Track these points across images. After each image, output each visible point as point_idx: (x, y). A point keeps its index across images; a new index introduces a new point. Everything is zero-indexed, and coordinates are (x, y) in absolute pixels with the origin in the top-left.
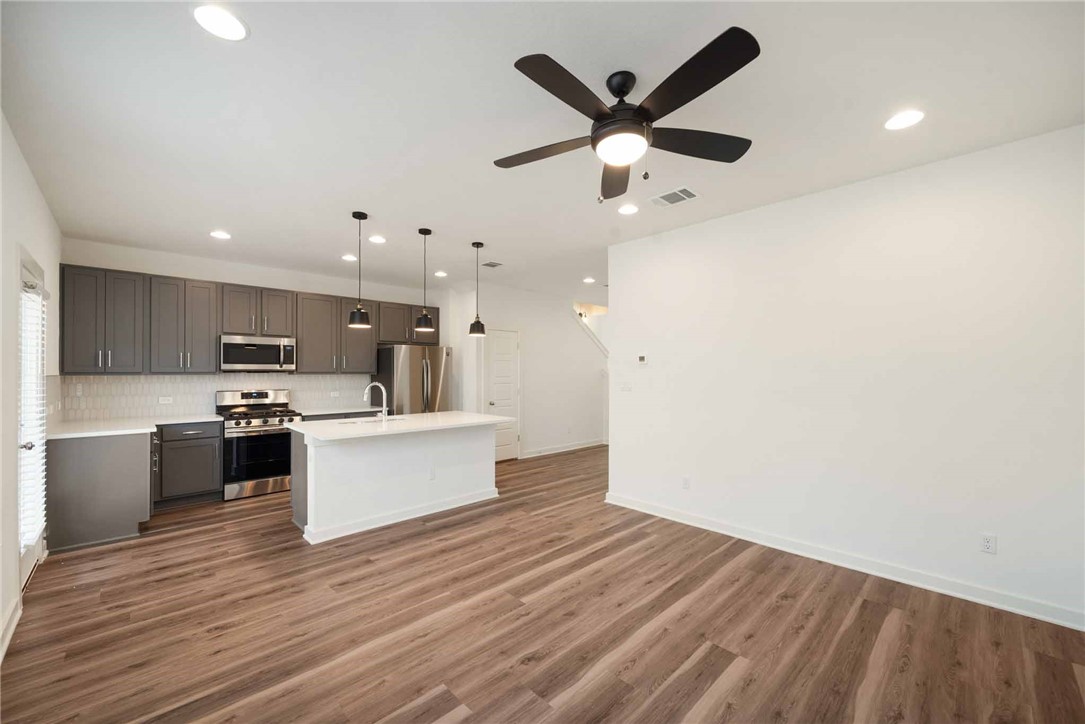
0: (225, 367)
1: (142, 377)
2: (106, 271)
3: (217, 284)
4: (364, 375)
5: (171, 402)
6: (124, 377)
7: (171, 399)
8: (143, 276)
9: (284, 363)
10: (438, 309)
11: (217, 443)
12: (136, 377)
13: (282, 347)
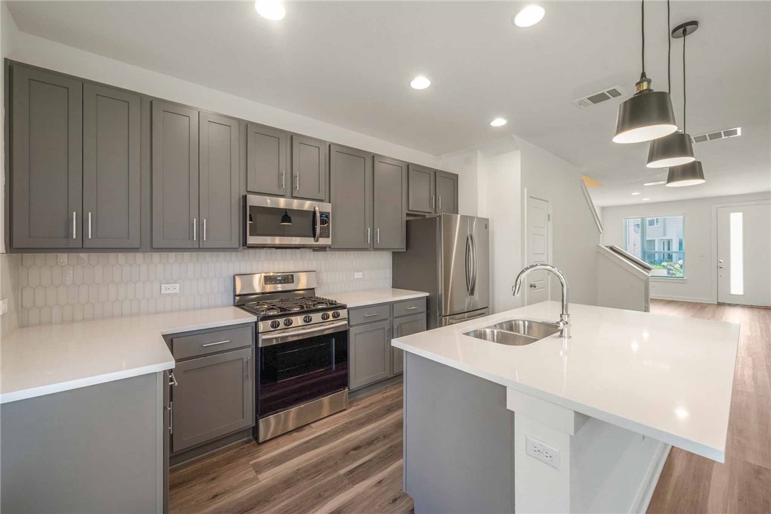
0: (252, 240)
1: (139, 256)
2: (84, 83)
3: (239, 121)
4: (386, 252)
5: (177, 291)
6: (112, 256)
7: (178, 285)
8: (141, 97)
9: (321, 236)
10: (457, 175)
11: (249, 354)
12: (131, 255)
13: (318, 215)
